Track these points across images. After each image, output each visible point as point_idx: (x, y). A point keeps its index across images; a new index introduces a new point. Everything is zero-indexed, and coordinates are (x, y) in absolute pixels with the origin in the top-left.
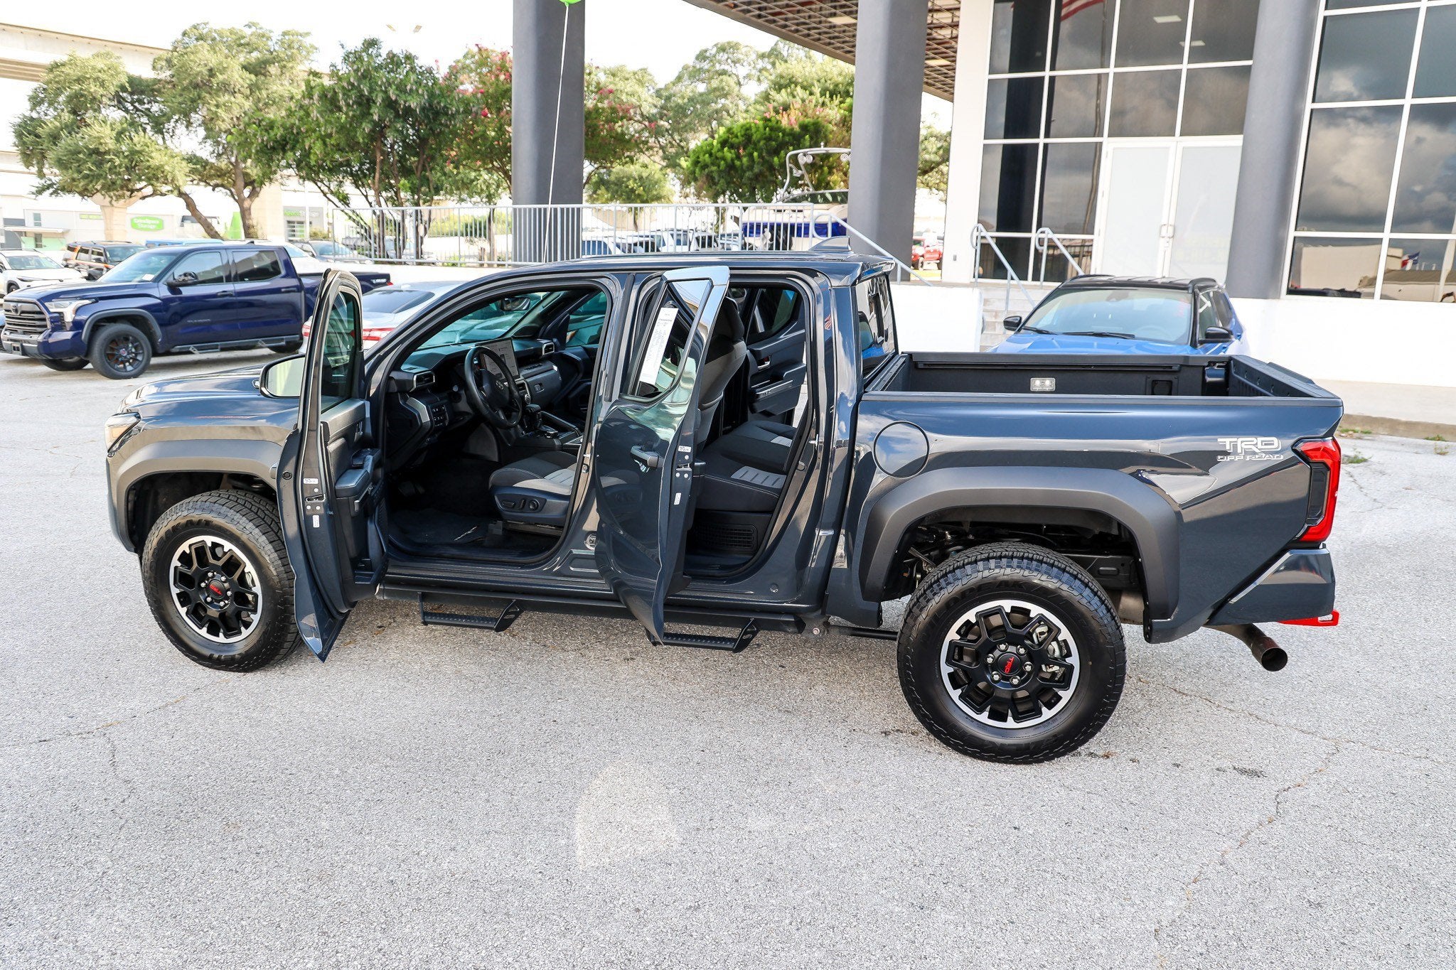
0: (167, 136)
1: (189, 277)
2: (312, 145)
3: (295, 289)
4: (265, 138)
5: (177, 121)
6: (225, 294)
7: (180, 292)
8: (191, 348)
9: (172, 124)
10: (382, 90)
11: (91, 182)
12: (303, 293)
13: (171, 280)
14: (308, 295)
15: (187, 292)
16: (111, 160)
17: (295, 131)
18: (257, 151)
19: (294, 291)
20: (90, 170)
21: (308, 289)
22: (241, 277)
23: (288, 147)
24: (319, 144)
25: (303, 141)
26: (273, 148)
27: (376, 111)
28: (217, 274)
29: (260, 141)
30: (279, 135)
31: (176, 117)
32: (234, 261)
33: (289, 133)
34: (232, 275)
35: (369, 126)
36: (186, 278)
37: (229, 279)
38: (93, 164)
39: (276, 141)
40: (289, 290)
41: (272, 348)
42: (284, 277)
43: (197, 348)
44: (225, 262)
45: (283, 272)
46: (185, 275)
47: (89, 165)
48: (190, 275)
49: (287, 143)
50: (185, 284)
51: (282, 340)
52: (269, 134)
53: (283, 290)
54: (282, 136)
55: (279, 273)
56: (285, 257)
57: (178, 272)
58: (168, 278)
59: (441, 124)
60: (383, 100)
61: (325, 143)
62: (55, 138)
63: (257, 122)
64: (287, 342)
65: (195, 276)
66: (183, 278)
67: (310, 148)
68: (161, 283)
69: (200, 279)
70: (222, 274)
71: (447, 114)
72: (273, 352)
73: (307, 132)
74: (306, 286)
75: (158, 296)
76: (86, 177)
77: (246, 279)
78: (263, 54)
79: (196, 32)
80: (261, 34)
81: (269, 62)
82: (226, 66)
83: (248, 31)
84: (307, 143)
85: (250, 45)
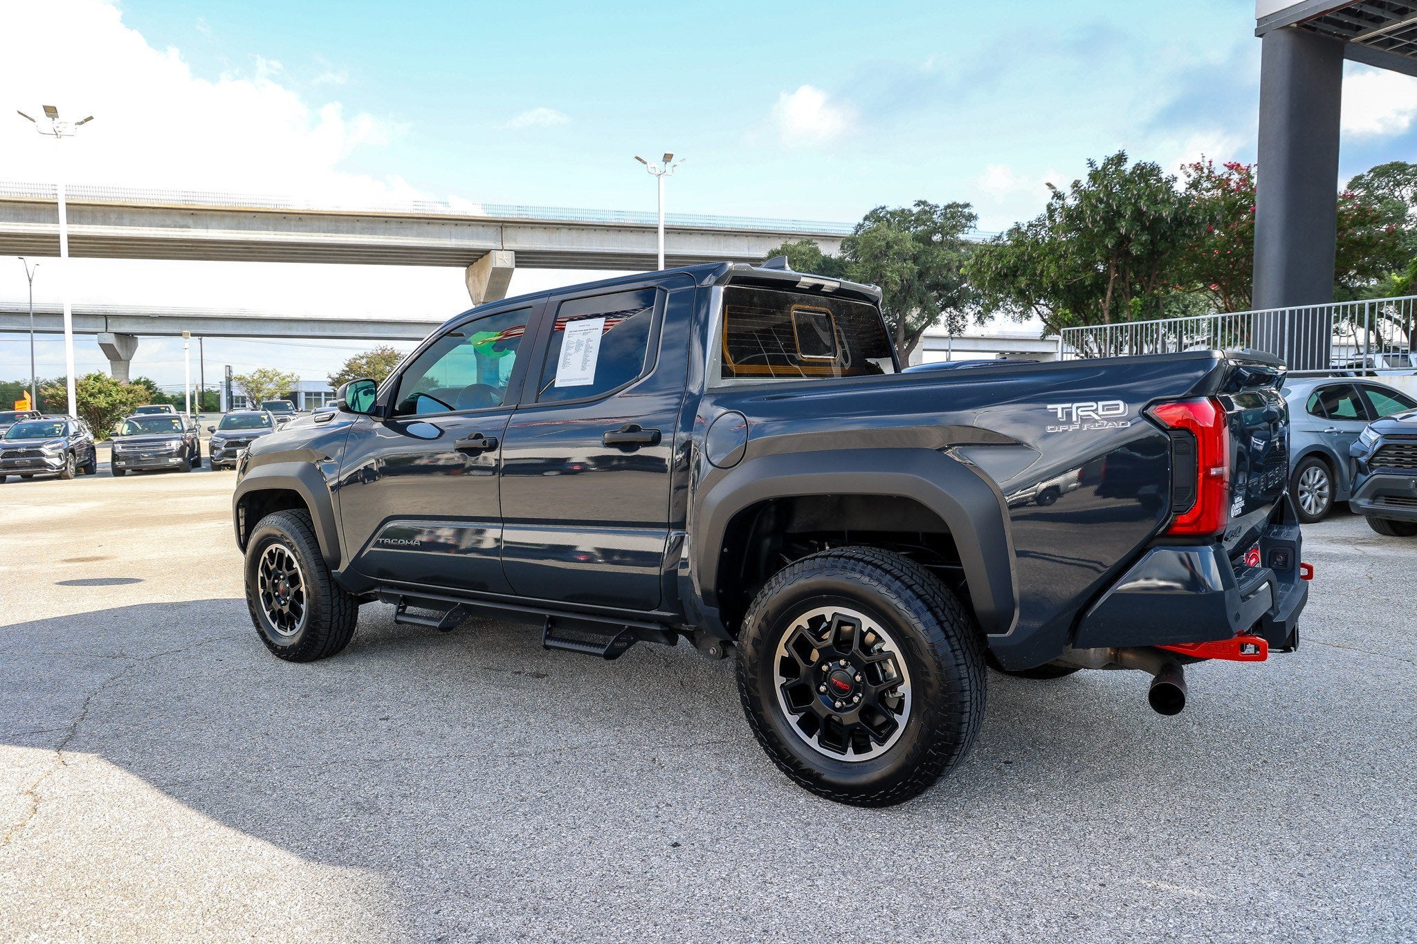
2: (1045, 269)
4: (999, 266)
10: (1131, 204)
17: (1026, 258)
23: (1020, 273)
24: (1053, 267)
25: (1035, 266)
26: (1006, 275)
27: (1123, 224)
29: (994, 268)
30: (1011, 262)
33: (1020, 260)
35: (1112, 241)
39: (1007, 268)
49: (1018, 270)
52: (1002, 261)
54: (1014, 262)
59: (1184, 235)
60: (1132, 213)
61: (1059, 267)
63: (989, 253)
67: (1042, 272)
71: (1191, 224)
73: (1039, 257)
78: (928, 226)
79: (874, 216)
80: (926, 210)
81: (934, 231)
82: (901, 238)
83: (915, 210)
84: (1039, 268)
85: (918, 220)
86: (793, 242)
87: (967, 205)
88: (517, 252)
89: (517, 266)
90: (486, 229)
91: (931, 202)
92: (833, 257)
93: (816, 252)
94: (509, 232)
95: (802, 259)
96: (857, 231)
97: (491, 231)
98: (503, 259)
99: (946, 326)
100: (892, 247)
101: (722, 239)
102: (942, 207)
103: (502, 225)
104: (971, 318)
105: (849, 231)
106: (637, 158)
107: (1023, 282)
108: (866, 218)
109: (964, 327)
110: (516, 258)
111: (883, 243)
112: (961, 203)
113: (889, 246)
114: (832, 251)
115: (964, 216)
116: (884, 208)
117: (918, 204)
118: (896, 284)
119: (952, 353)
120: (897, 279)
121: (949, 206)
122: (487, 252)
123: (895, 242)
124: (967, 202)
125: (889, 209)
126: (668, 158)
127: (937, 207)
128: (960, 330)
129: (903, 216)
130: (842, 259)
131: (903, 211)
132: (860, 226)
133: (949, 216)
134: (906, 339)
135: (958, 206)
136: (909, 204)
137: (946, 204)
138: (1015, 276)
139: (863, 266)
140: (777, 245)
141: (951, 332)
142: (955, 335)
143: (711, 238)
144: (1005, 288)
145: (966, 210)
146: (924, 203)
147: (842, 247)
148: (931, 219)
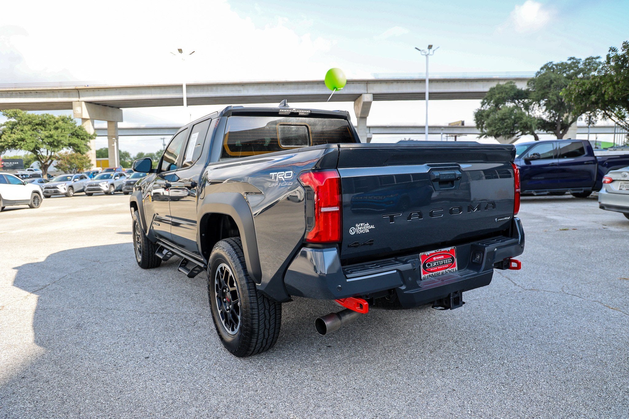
0: (530, 111)
1: (536, 156)
2: (607, 90)
3: (592, 162)
4: (580, 90)
5: (534, 104)
6: (553, 165)
7: (530, 163)
8: (533, 192)
9: (533, 105)
11: (499, 131)
12: (597, 165)
13: (527, 157)
14: (600, 167)
15: (534, 163)
16: (507, 122)
17: (597, 85)
18: (575, 97)
19: (591, 164)
20: (499, 126)
21: (600, 162)
22: (562, 156)
23: (592, 93)
24: (611, 89)
25: (601, 89)
26: (584, 95)
28: (549, 155)
29: (577, 91)
30: (588, 87)
31: (534, 103)
32: (559, 147)
33: (593, 86)
34: (558, 155)
36: (534, 156)
37: (556, 157)
38: (500, 124)
39: (585, 91)
40: (588, 163)
41: (573, 194)
42: (586, 156)
43: (535, 191)
44: (555, 148)
45: (586, 153)
46: (534, 154)
47: (499, 124)
48: (536, 154)
49: (591, 92)
50: (533, 159)
51: (581, 190)
52: (582, 87)
53: (585, 163)
54: (589, 87)
55: (584, 153)
56: (588, 145)
57: (531, 153)
58: (525, 156)
61: (614, 88)
62: (488, 116)
63: (576, 83)
64: (584, 191)
65: (539, 155)
66: (532, 156)
67: (605, 91)
68: (521, 159)
69: (541, 157)
70: (552, 154)
72: (574, 197)
73: (604, 84)
74: (599, 161)
75: (519, 165)
76: (498, 129)
77: (565, 157)
78: (575, 70)
79: (546, 67)
80: (575, 62)
81: (579, 73)
82: (558, 77)
83: (569, 62)
84: (603, 89)
85: (570, 67)
86: (502, 83)
87: (598, 57)
88: (374, 94)
89: (373, 100)
90: (360, 85)
91: (577, 57)
92: (523, 89)
93: (513, 88)
94: (370, 85)
95: (506, 91)
96: (537, 76)
97: (362, 85)
98: (367, 98)
99: (585, 121)
100: (553, 82)
101: (470, 83)
102: (583, 59)
103: (367, 82)
104: (600, 116)
105: (533, 75)
106: (416, 48)
107: (593, 98)
108: (542, 69)
109: (596, 121)
110: (373, 97)
111: (548, 81)
112: (595, 56)
113: (551, 82)
114: (522, 86)
115: (595, 63)
116: (552, 62)
117: (570, 59)
118: (555, 101)
119: (590, 135)
120: (555, 98)
121: (588, 59)
122: (361, 95)
123: (555, 80)
124: (599, 56)
125: (554, 63)
126: (430, 47)
127: (580, 60)
128: (593, 123)
129: (563, 66)
130: (528, 90)
131: (562, 63)
132: (539, 73)
133: (587, 64)
134: (561, 129)
135: (593, 58)
136: (565, 60)
137: (586, 58)
138: (590, 94)
139: (537, 93)
140: (494, 85)
141: (589, 124)
142: (591, 125)
143: (464, 83)
144: (583, 102)
145: (598, 60)
146: (573, 58)
147: (528, 84)
148: (577, 67)
